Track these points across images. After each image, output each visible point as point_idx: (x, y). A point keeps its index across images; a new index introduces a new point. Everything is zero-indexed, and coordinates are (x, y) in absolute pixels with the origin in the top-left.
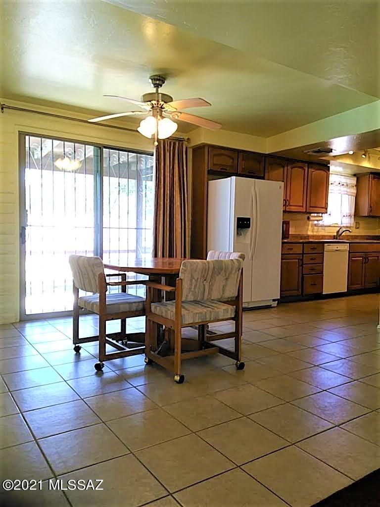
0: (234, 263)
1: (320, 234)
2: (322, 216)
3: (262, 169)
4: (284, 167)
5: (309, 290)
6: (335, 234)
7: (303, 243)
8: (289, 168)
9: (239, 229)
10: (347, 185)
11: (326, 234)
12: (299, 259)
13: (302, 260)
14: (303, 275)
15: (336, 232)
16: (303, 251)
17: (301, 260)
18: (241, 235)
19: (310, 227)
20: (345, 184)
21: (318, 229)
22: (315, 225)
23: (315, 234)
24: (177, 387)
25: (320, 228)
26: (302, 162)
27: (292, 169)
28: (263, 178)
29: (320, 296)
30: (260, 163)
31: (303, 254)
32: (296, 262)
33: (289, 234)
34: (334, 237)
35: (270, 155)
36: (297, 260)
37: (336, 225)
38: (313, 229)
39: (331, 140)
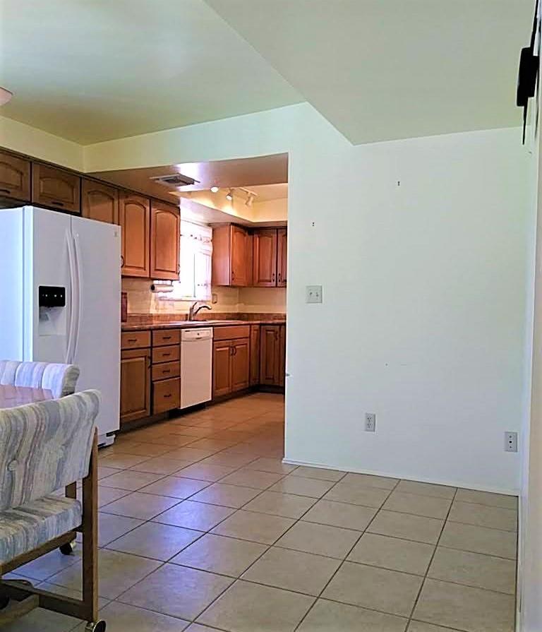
0: (85, 404)
1: (166, 313)
2: (171, 285)
3: (76, 199)
4: (113, 199)
5: (162, 406)
6: (188, 312)
7: (150, 330)
8: (121, 202)
9: (43, 307)
10: (201, 240)
11: (175, 312)
12: (145, 357)
13: (151, 358)
14: (152, 382)
15: (189, 309)
16: (152, 343)
17: (149, 357)
18: (47, 319)
19: (153, 302)
20: (199, 238)
21: (164, 305)
22: (161, 299)
23: (160, 312)
25: (167, 302)
26: (140, 195)
27: (126, 204)
28: (79, 215)
29: (177, 413)
30: (72, 187)
31: (151, 347)
32: (142, 361)
33: (127, 314)
34: (187, 317)
35: (88, 177)
36: (143, 359)
37: (188, 299)
38: (158, 304)
39: (179, 166)
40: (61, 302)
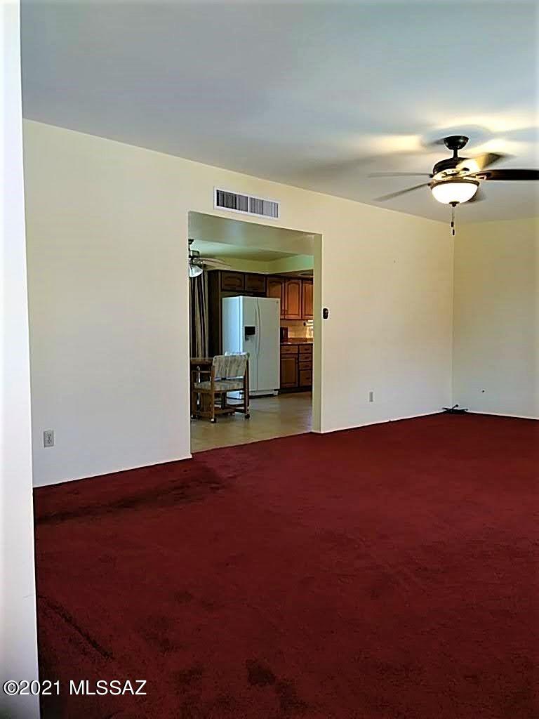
0: (242, 358)
3: (264, 286)
4: (282, 284)
5: (303, 383)
7: (299, 345)
8: (286, 284)
9: (247, 335)
12: (295, 358)
13: (298, 359)
14: (299, 371)
16: (299, 351)
18: (248, 339)
19: (308, 331)
23: (312, 337)
24: (212, 425)
26: (297, 279)
27: (289, 285)
28: (264, 295)
30: (262, 282)
31: (299, 353)
32: (293, 360)
33: (287, 338)
35: (270, 276)
38: (310, 333)
40: (254, 333)
